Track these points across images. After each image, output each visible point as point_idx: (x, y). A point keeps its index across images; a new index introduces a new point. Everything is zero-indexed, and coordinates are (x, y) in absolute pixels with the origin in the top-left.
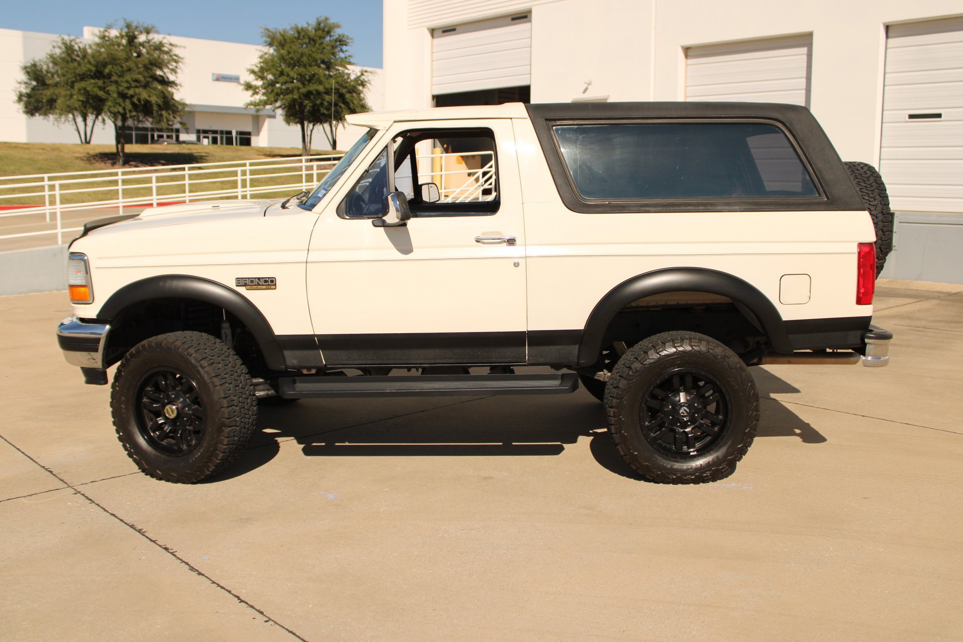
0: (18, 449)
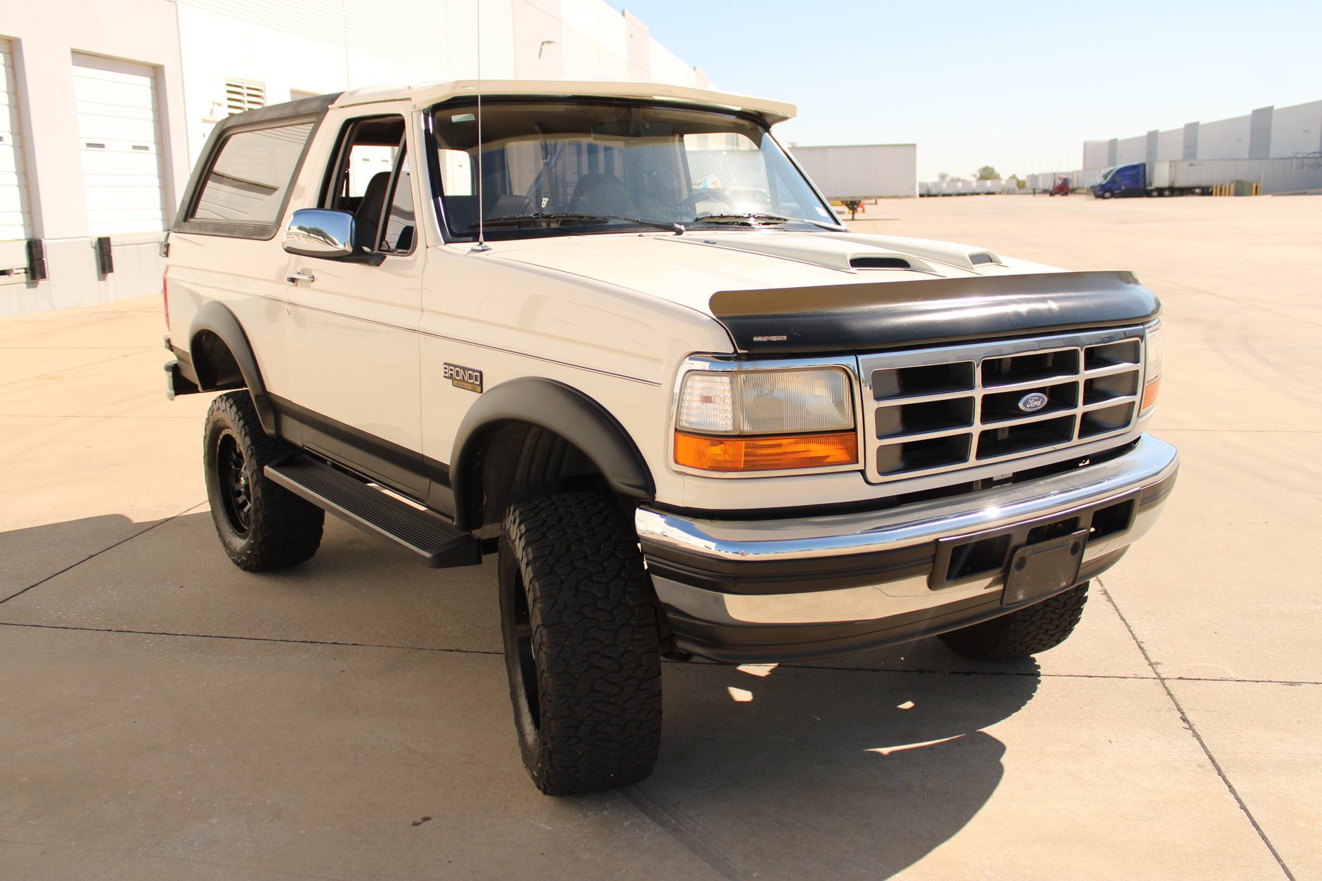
0: (1243, 807)
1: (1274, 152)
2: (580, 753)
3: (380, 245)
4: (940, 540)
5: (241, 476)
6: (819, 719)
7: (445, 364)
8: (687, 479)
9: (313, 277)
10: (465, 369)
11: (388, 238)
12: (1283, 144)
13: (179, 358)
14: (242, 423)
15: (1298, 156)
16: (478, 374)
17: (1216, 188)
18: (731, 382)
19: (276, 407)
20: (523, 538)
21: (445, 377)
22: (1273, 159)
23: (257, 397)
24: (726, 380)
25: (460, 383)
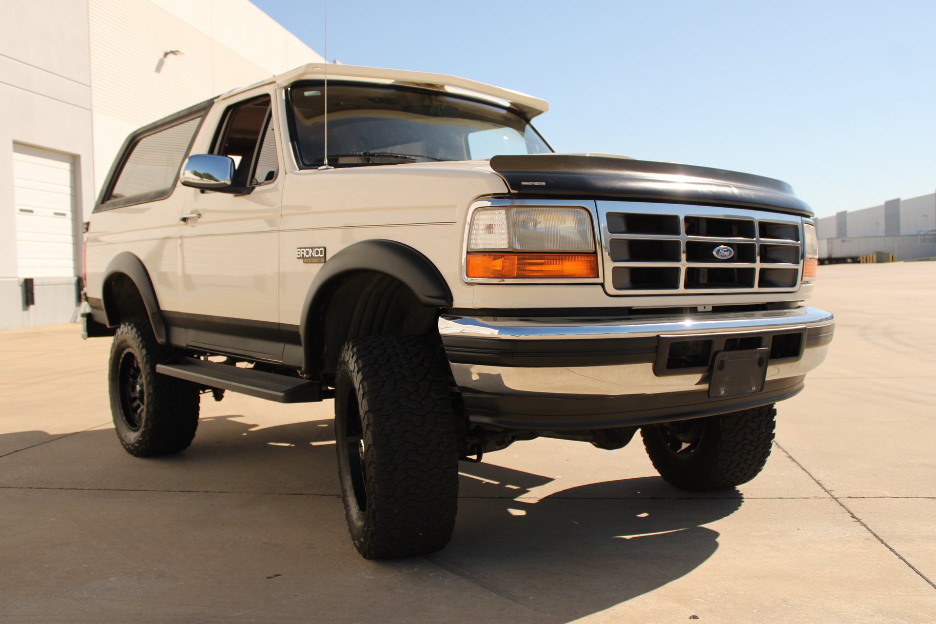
1: (903, 231)
2: (397, 512)
3: (251, 182)
4: (661, 336)
5: (137, 384)
6: (577, 523)
7: (298, 248)
8: (477, 287)
9: (200, 215)
10: (312, 248)
11: (257, 176)
12: (908, 225)
13: (92, 307)
14: (140, 339)
15: (921, 233)
16: (323, 249)
17: (863, 258)
18: (507, 214)
19: (168, 320)
20: (355, 355)
21: (298, 258)
22: (904, 236)
23: (153, 314)
24: (503, 212)
25: (310, 259)
